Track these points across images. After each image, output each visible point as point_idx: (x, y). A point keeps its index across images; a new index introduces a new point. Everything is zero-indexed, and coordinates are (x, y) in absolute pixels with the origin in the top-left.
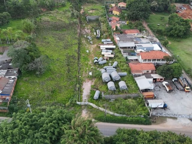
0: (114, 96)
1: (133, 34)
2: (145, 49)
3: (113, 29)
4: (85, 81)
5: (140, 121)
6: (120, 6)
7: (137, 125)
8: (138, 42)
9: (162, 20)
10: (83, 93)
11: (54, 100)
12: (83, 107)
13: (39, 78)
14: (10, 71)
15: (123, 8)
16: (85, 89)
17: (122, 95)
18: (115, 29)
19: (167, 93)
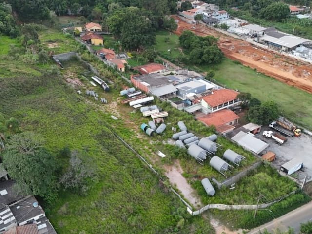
0: (234, 178)
1: (157, 72)
2: (196, 91)
3: (121, 69)
4: (165, 171)
5: (299, 200)
6: (92, 30)
7: (298, 208)
8: (176, 83)
9: (168, 43)
10: (181, 192)
11: (150, 227)
12: (205, 216)
13: (87, 198)
14: (18, 207)
15: (99, 31)
16: (178, 185)
17: (242, 173)
18: (123, 70)
19: (280, 146)
